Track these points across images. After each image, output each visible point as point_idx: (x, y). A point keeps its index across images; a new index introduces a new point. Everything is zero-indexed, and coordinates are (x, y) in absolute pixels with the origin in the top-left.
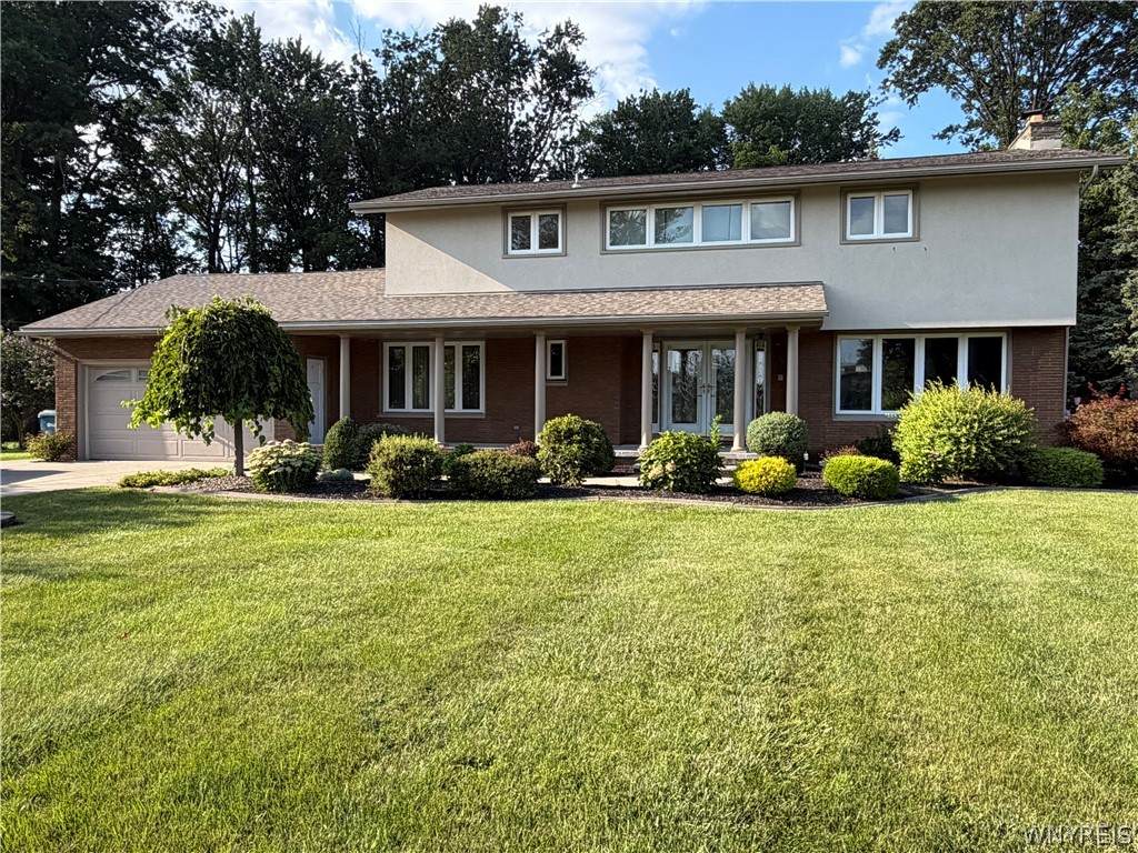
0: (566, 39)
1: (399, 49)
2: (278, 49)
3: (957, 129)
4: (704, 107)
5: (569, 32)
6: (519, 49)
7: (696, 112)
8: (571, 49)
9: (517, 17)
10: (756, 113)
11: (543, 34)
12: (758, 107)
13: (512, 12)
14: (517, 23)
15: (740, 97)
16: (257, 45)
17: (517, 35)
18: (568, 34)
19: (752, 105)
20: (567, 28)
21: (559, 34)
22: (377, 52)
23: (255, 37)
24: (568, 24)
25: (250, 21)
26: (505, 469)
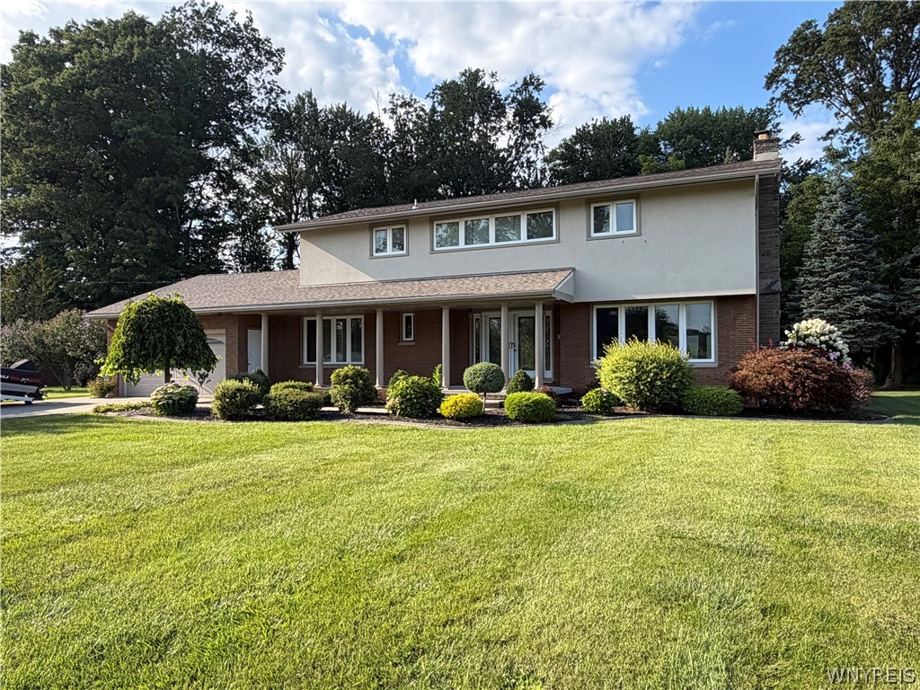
0: (531, 88)
1: (401, 106)
2: (331, 112)
3: (837, 132)
4: (643, 128)
5: (532, 82)
6: (495, 98)
7: (637, 132)
8: (535, 94)
9: (493, 75)
10: (680, 130)
11: (514, 85)
12: (682, 125)
13: (488, 72)
14: (493, 80)
15: (668, 118)
16: (316, 110)
17: (493, 88)
18: (533, 84)
19: (677, 123)
20: (531, 79)
21: (526, 84)
22: (385, 110)
23: (314, 105)
24: (532, 77)
25: (310, 95)
26: (291, 401)
